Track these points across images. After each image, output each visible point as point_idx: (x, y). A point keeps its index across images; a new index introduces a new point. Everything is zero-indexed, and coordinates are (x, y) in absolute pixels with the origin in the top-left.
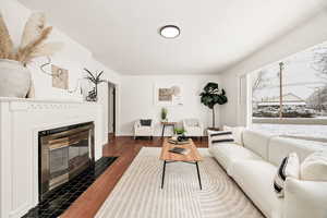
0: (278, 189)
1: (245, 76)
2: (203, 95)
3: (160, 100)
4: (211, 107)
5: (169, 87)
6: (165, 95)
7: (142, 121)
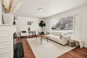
0: (60, 38)
1: (50, 20)
2: (40, 24)
3: (28, 25)
4: (42, 27)
5: (31, 21)
6: (29, 23)
7: (22, 31)
